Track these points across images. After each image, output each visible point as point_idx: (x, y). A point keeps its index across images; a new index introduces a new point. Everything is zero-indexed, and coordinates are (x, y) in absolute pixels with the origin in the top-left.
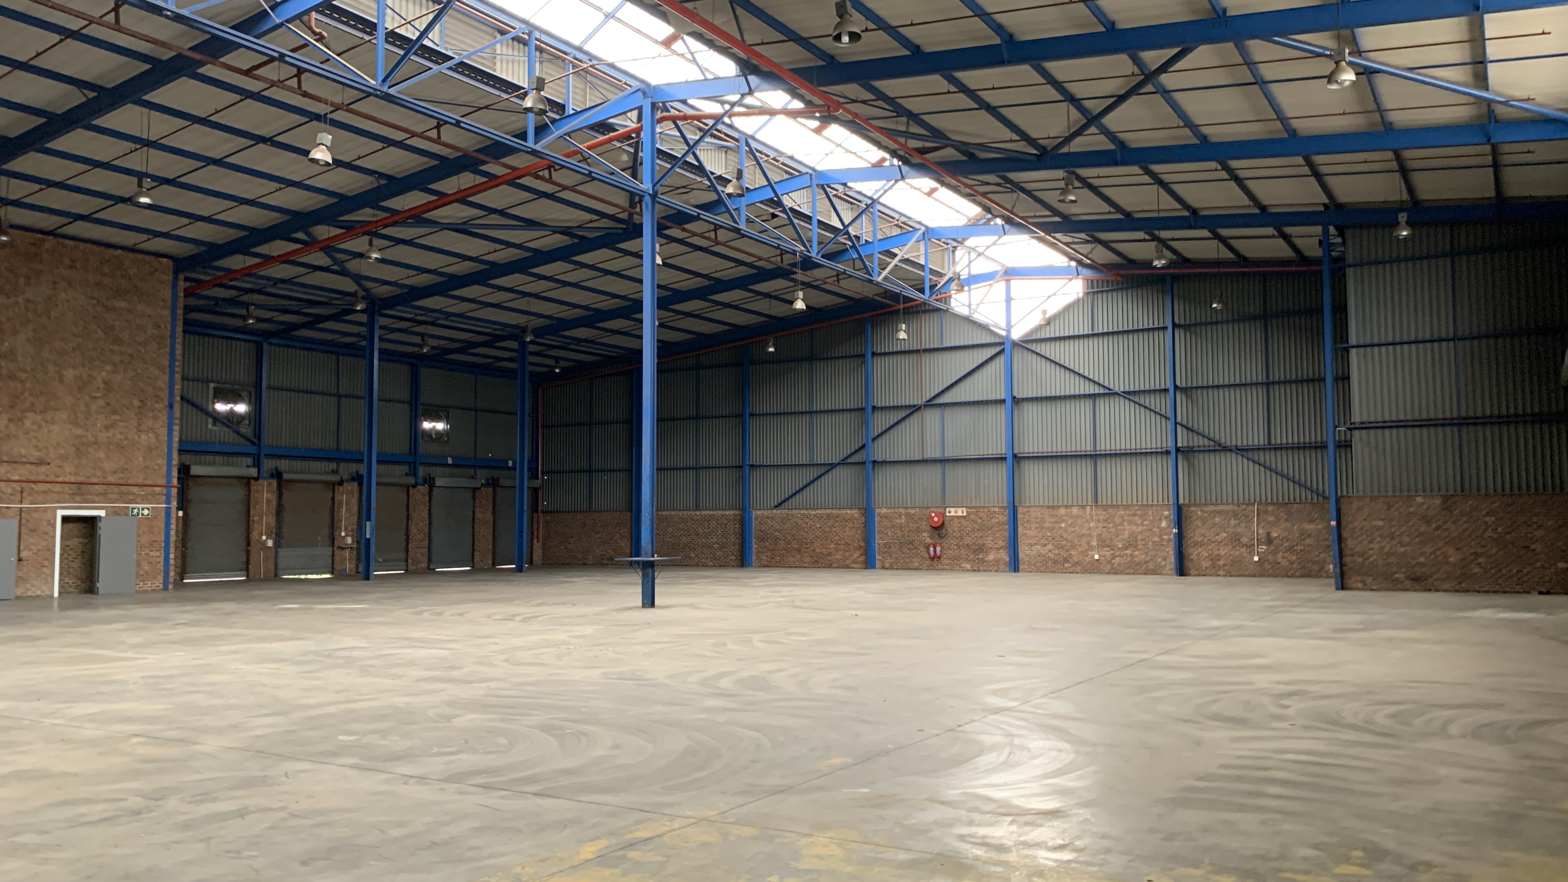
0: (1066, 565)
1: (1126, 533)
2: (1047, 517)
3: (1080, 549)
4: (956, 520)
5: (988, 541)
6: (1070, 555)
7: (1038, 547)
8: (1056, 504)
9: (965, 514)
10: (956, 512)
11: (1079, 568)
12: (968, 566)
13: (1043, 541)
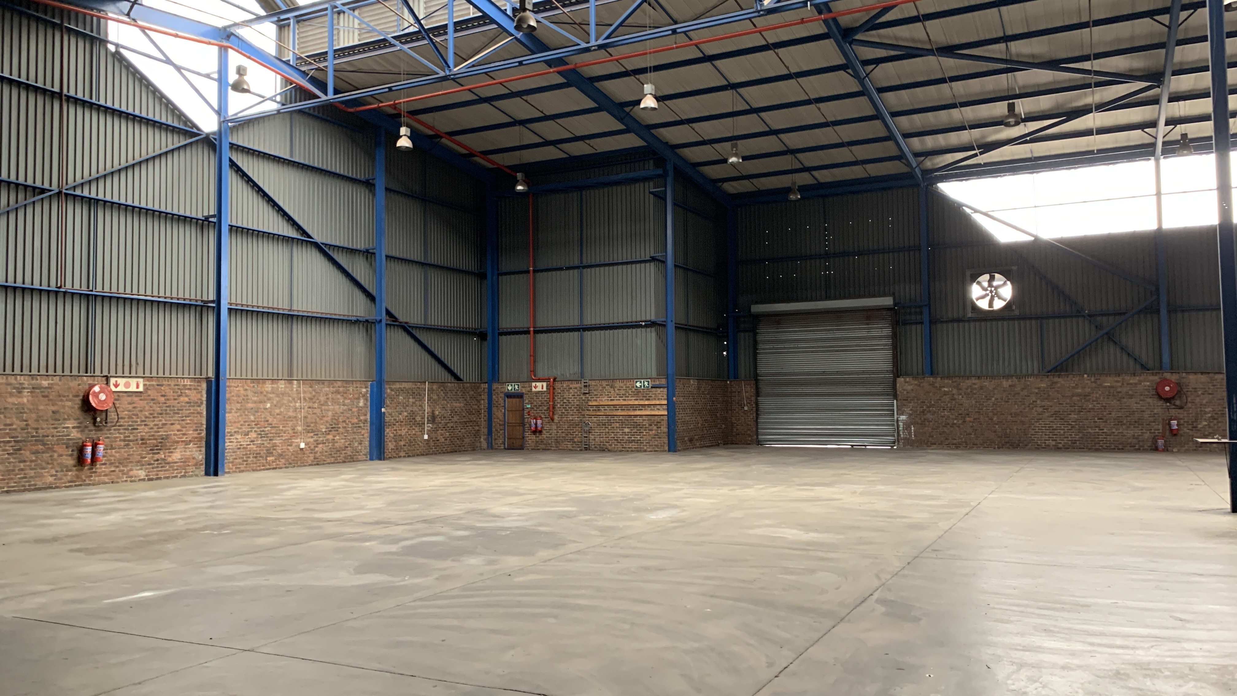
0: (268, 458)
1: (330, 413)
2: (250, 393)
3: (285, 436)
4: (126, 400)
5: (173, 431)
6: (275, 445)
7: (239, 437)
8: (260, 377)
9: (141, 389)
10: (127, 385)
11: (283, 461)
12: (142, 474)
13: (245, 429)
